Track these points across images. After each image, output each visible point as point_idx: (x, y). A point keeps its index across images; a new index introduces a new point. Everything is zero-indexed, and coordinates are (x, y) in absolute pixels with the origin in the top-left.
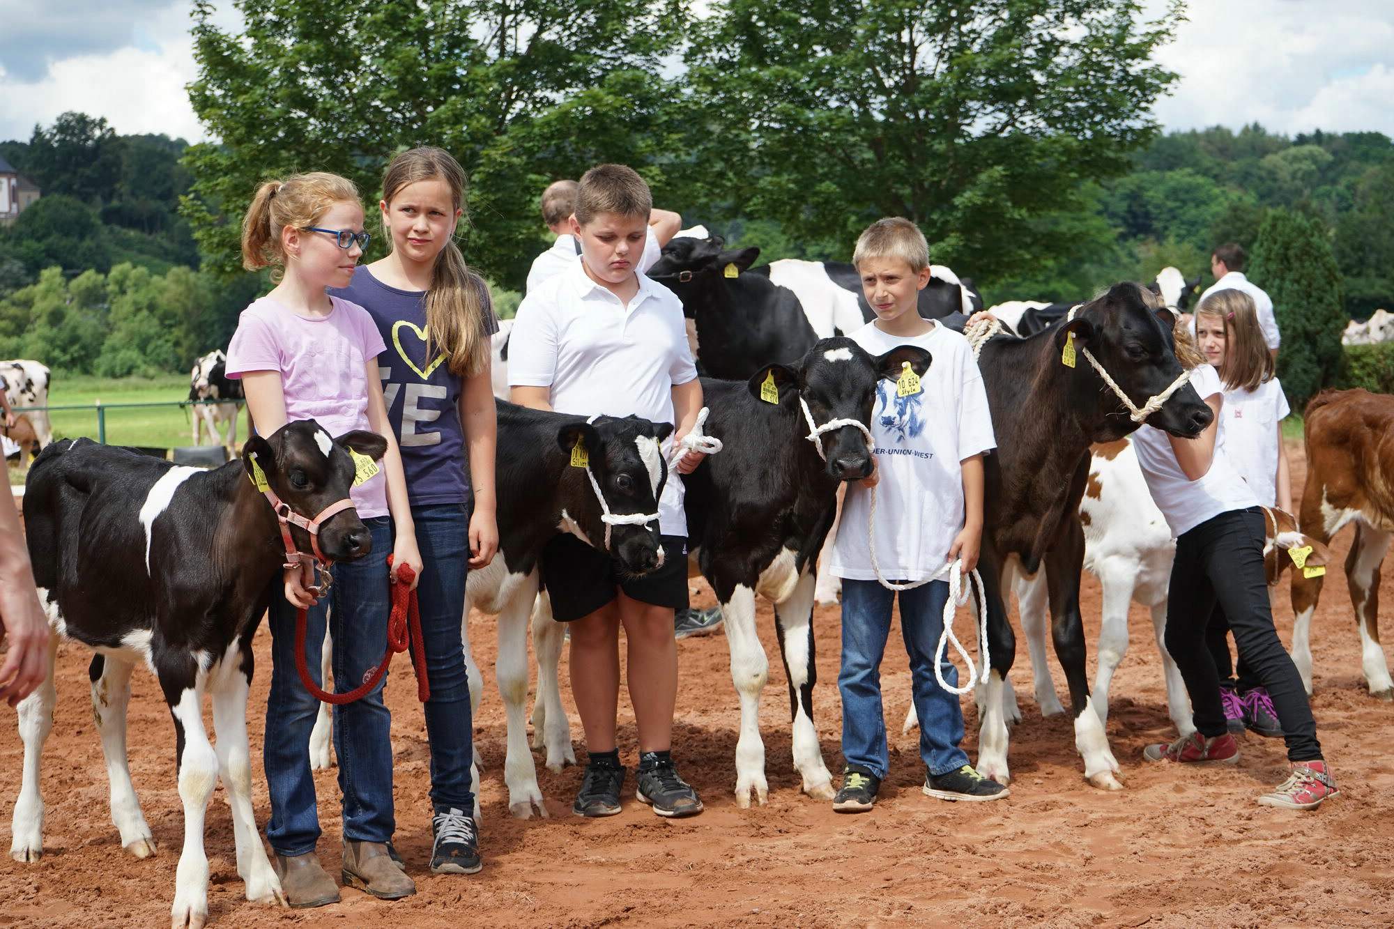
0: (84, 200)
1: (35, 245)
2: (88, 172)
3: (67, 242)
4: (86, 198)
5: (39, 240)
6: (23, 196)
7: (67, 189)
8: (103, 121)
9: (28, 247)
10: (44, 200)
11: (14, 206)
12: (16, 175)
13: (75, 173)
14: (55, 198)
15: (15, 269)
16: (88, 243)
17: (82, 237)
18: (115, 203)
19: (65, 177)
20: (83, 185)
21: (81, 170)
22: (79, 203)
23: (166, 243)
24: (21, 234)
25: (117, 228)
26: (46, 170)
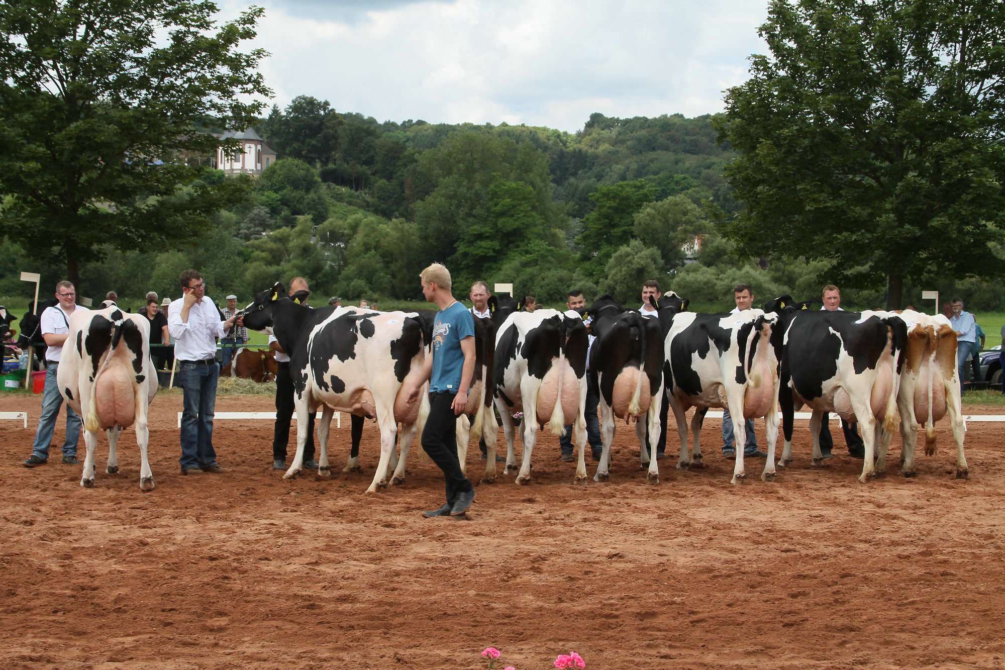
0: (310, 163)
1: (274, 196)
2: (314, 142)
3: (297, 194)
4: (311, 161)
5: (276, 191)
6: (264, 157)
7: (297, 154)
8: (327, 103)
9: (268, 197)
10: (280, 162)
11: (259, 165)
12: (261, 142)
13: (303, 143)
14: (290, 160)
15: (263, 213)
16: (312, 195)
17: (308, 190)
18: (331, 166)
19: (296, 145)
20: (309, 152)
21: (308, 140)
22: (307, 165)
23: (368, 198)
24: (263, 186)
25: (333, 185)
26: (283, 140)
